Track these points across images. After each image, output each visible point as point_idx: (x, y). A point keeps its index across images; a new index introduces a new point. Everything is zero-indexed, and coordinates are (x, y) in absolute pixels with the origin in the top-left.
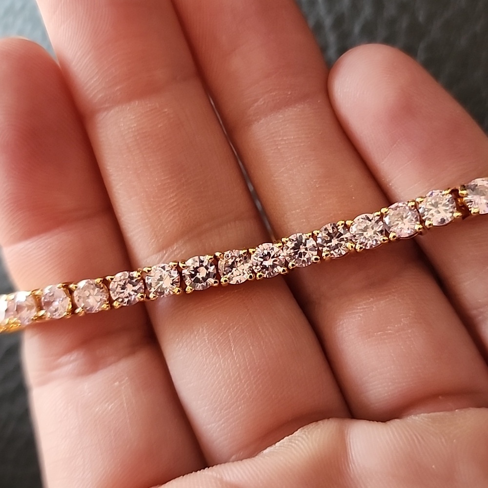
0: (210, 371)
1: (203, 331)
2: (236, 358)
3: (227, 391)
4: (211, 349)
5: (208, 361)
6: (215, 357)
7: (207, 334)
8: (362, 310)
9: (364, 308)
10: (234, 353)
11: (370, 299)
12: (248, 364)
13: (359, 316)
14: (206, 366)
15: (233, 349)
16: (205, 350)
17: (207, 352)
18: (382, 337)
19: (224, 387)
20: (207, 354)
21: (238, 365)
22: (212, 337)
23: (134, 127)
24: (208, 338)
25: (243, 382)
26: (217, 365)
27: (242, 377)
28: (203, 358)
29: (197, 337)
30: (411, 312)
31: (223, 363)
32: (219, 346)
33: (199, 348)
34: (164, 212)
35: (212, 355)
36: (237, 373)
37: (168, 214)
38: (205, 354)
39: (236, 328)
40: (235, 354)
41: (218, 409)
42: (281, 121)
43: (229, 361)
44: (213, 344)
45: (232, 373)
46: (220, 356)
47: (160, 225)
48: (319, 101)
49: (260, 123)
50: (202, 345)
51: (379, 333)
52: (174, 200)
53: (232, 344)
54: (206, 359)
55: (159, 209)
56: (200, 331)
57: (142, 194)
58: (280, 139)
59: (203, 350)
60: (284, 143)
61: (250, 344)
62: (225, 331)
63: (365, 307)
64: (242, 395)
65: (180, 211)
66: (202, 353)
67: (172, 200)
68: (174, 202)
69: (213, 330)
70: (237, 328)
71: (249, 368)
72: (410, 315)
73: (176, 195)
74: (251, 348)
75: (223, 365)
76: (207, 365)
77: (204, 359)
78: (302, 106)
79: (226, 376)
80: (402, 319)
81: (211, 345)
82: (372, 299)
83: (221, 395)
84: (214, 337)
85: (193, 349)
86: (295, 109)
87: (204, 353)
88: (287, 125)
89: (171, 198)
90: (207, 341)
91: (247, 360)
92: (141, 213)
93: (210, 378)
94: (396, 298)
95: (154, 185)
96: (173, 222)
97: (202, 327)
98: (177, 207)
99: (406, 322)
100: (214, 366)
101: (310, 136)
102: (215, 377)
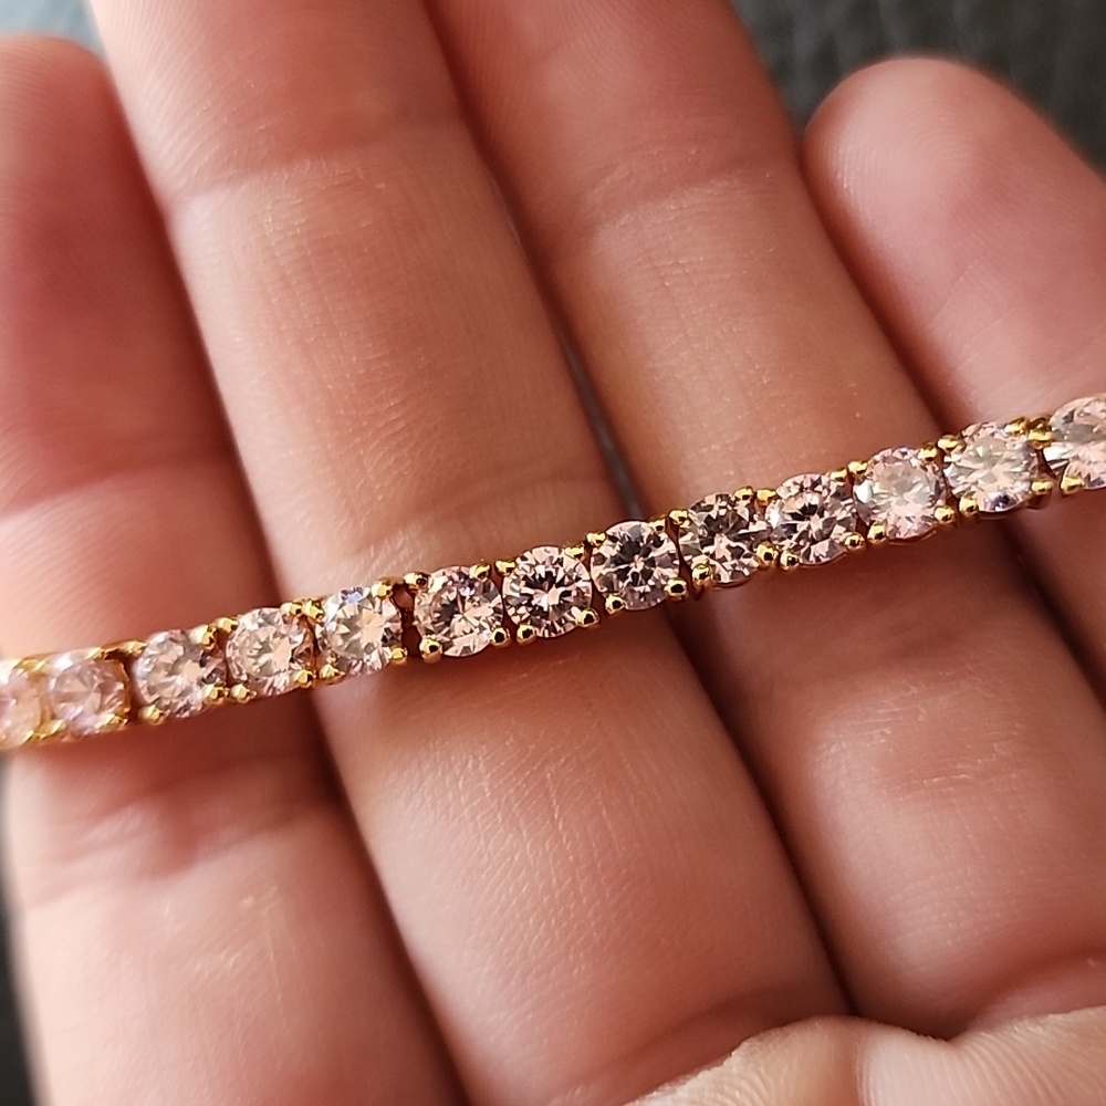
0: (498, 873)
1: (475, 767)
2: (564, 839)
3: (543, 925)
4: (499, 816)
5: (491, 847)
6: (511, 836)
7: (489, 775)
8: (888, 719)
9: (894, 714)
10: (560, 827)
11: (908, 689)
12: (596, 855)
13: (882, 733)
14: (485, 859)
15: (556, 816)
16: (483, 817)
17: (487, 824)
18: (943, 790)
19: (535, 914)
20: (488, 827)
21: (571, 858)
22: (501, 782)
23: (299, 225)
24: (491, 786)
25: (584, 901)
26: (516, 858)
27: (581, 890)
28: (479, 837)
29: (460, 783)
30: (1017, 725)
31: (531, 853)
32: (519, 806)
33: (466, 810)
34: (371, 448)
35: (501, 830)
36: (570, 879)
37: (381, 454)
38: (483, 827)
39: (563, 760)
40: (564, 829)
41: (518, 972)
42: (672, 218)
43: (547, 847)
44: (503, 800)
45: (554, 880)
46: (524, 833)
47: (363, 480)
48: (768, 176)
49: (618, 226)
50: (475, 804)
51: (935, 780)
52: (399, 414)
53: (555, 803)
54: (487, 842)
55: (358, 440)
56: (470, 765)
57: (318, 399)
58: (670, 263)
59: (479, 817)
60: (680, 272)
61: (601, 803)
62: (536, 768)
63: (896, 710)
64: (582, 938)
65: (412, 444)
66: (476, 824)
67: (393, 417)
68: (398, 420)
69: (503, 764)
70: (565, 762)
71: (599, 866)
72: (1015, 733)
73: (402, 403)
74: (604, 813)
75: (531, 857)
76: (489, 856)
77: (482, 842)
78: (726, 184)
79: (541, 887)
80: (995, 745)
81: (499, 803)
82: (914, 690)
83: (526, 935)
84: (504, 782)
85: (451, 815)
86: (709, 192)
87: (480, 826)
88: (689, 229)
89: (391, 408)
90: (488, 794)
91: (594, 845)
92: (313, 449)
93: (498, 889)
94: (976, 688)
95: (348, 375)
96: (396, 473)
97: (475, 757)
98: (407, 435)
99: (1003, 753)
100: (509, 859)
101: (745, 256)
102: (511, 889)
